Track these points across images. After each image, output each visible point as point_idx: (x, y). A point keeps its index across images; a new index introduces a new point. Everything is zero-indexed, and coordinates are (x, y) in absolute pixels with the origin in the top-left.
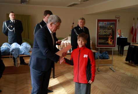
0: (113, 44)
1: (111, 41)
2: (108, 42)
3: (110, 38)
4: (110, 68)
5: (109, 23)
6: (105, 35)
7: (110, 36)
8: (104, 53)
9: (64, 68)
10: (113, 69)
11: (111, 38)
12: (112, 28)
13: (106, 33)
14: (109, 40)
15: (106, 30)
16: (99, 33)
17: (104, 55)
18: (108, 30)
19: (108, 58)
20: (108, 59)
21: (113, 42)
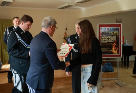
0: (118, 53)
1: (115, 50)
2: (111, 51)
3: (114, 46)
4: (116, 83)
5: (112, 28)
6: (108, 43)
7: (114, 44)
8: (106, 64)
9: (61, 84)
10: (119, 84)
11: (116, 46)
12: (116, 34)
13: (109, 40)
14: (114, 49)
15: (110, 37)
16: (101, 41)
17: (107, 67)
18: (112, 37)
19: (113, 70)
20: (111, 71)
21: (118, 51)
